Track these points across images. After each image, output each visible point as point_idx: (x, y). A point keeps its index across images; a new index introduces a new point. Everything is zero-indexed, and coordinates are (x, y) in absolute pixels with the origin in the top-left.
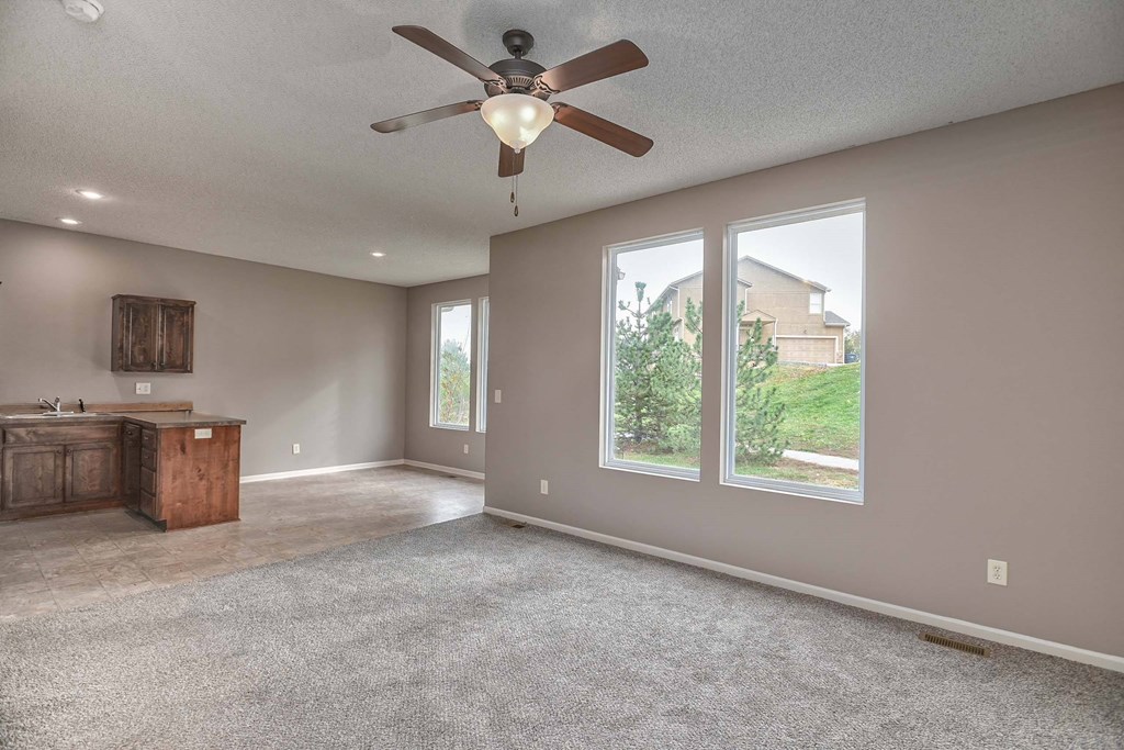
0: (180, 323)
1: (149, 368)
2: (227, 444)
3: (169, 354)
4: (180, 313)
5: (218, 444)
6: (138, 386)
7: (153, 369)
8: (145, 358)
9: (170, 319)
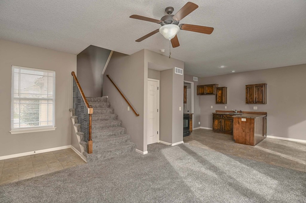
0: (261, 90)
1: (253, 103)
2: (250, 124)
3: (258, 99)
4: (261, 87)
5: (248, 123)
6: (254, 107)
7: (254, 103)
8: (252, 100)
9: (258, 90)
